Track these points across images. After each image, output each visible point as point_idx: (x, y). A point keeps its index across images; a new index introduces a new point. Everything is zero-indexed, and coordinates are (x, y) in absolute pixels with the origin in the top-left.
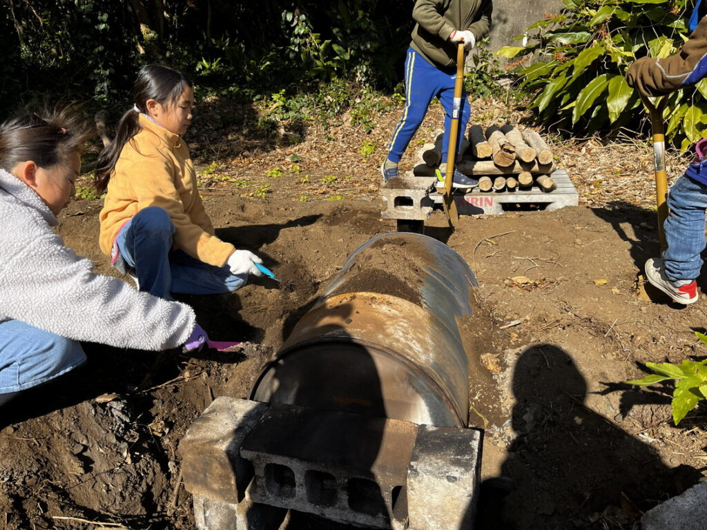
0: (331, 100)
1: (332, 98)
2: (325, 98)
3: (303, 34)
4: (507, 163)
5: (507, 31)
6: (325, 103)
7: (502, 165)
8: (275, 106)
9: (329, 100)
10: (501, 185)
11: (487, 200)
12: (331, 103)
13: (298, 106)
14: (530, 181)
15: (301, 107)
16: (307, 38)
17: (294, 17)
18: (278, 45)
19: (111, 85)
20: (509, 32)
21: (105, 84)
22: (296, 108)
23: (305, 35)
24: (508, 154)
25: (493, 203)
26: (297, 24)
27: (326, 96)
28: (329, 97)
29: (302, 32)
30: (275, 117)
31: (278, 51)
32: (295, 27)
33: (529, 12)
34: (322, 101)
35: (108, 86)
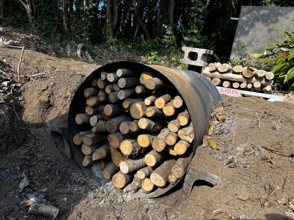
0: (174, 60)
1: (175, 59)
2: (172, 58)
3: (169, 34)
4: (249, 76)
5: (257, 49)
6: (171, 60)
7: (246, 77)
8: (150, 58)
9: (173, 59)
10: (244, 86)
11: (235, 91)
12: (174, 61)
13: (160, 59)
14: (260, 86)
15: (161, 60)
16: (171, 36)
17: (168, 27)
18: (158, 38)
19: (89, 40)
20: (258, 50)
21: (87, 39)
22: (159, 60)
23: (170, 35)
24: (251, 71)
25: (238, 93)
26: (168, 30)
27: (173, 57)
28: (174, 58)
29: (169, 33)
30: (149, 62)
31: (158, 40)
32: (167, 31)
33: (269, 43)
34: (170, 59)
35: (88, 40)
